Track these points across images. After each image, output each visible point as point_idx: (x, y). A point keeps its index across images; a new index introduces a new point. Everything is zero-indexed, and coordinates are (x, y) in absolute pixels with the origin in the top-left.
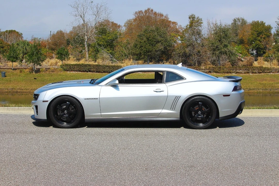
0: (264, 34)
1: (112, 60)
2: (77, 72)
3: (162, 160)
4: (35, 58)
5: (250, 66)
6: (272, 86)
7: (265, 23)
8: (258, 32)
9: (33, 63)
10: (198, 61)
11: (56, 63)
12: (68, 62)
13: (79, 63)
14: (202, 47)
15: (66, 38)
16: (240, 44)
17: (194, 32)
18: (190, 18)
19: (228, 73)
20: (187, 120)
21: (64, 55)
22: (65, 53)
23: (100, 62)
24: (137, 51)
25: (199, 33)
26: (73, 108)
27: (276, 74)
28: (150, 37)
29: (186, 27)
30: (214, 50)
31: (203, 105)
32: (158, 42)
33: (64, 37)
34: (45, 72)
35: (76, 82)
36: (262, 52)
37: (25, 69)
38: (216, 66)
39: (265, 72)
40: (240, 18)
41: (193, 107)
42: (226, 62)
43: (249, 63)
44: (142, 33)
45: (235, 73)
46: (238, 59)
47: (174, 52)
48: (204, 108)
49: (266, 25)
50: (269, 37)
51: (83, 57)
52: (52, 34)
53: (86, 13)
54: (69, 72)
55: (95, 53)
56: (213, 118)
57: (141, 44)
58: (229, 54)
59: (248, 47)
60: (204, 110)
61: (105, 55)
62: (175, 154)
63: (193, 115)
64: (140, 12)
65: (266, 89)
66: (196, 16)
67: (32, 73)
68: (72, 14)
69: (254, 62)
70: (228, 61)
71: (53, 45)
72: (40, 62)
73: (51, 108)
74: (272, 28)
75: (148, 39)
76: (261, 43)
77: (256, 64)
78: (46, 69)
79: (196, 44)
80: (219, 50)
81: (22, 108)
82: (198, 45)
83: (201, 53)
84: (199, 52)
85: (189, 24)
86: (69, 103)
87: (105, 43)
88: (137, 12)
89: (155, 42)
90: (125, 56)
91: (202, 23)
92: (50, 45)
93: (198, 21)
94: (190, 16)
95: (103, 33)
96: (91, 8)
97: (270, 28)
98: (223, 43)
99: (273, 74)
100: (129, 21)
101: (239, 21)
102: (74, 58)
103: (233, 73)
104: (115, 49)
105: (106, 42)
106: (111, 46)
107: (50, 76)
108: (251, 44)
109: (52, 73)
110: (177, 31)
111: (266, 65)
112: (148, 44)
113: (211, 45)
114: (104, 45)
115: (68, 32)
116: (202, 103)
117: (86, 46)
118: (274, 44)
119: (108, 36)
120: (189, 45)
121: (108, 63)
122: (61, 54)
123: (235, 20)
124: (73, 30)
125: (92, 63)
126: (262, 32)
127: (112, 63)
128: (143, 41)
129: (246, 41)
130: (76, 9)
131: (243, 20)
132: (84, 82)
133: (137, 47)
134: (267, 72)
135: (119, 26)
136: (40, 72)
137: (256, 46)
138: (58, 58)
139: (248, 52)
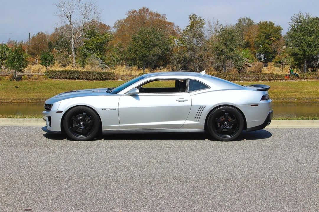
0: (273, 36)
1: (102, 66)
2: (63, 80)
3: (195, 173)
4: (16, 64)
5: (259, 72)
6: (285, 95)
7: (274, 24)
8: (266, 34)
9: (14, 69)
10: (199, 67)
11: (39, 70)
12: (53, 68)
13: (64, 69)
14: (204, 51)
15: (48, 40)
16: (246, 48)
17: (195, 34)
18: (190, 18)
19: (235, 80)
20: (213, 131)
21: (49, 61)
22: (49, 58)
23: (88, 68)
24: (131, 56)
25: (201, 36)
26: (90, 119)
27: (289, 81)
28: (146, 40)
29: (186, 28)
30: (219, 55)
31: (229, 115)
32: (155, 45)
33: (45, 40)
34: (27, 80)
35: (92, 92)
36: (271, 57)
37: (5, 76)
38: (220, 72)
39: (277, 80)
40: (246, 18)
41: (219, 118)
42: (232, 68)
43: (257, 69)
44: (137, 35)
45: (243, 81)
46: (245, 64)
47: (173, 57)
48: (230, 119)
49: (275, 25)
50: (278, 39)
51: (69, 62)
52: (31, 36)
53: (73, 13)
54: (54, 80)
55: (83, 58)
56: (241, 129)
57: (136, 48)
58: (236, 59)
59: (255, 51)
60: (230, 120)
61: (94, 60)
62: (207, 166)
63: (219, 126)
64: (134, 11)
65: (278, 99)
66: (198, 16)
67: (13, 81)
68: (57, 14)
69: (264, 68)
70: (234, 66)
71: (33, 49)
72: (22, 69)
73: (66, 119)
74: (282, 30)
75: (144, 42)
76: (269, 47)
77: (265, 70)
78: (29, 76)
79: (198, 47)
80: (224, 54)
81: (28, 119)
82: (199, 49)
83: (203, 58)
84: (201, 57)
85: (189, 25)
86: (86, 114)
87: (95, 47)
88: (130, 12)
89: (151, 45)
90: (117, 61)
91: (204, 24)
92: (30, 49)
93: (200, 22)
94: (191, 16)
95: (92, 35)
96: (78, 7)
97: (279, 29)
98: (229, 46)
99: (286, 81)
100: (120, 21)
101: (245, 22)
102: (59, 63)
103: (241, 80)
104: (106, 54)
105: (96, 45)
106: (101, 50)
107: (33, 84)
108: (258, 47)
109: (36, 81)
110: (174, 33)
111: (277, 71)
112: (144, 48)
113: (215, 49)
114: (93, 49)
115: (50, 34)
116: (228, 113)
117: (73, 50)
118: (285, 47)
119: (98, 39)
120: (190, 49)
121: (97, 69)
122: (46, 59)
123: (240, 20)
124: (56, 32)
125: (80, 69)
126: (271, 34)
127: (102, 69)
128: (138, 45)
129: (252, 44)
130: (61, 9)
131: (249, 20)
132: (100, 91)
133: (132, 51)
134: (279, 80)
135: (108, 28)
136: (22, 80)
137: (264, 49)
138: (42, 64)
139: (255, 56)
